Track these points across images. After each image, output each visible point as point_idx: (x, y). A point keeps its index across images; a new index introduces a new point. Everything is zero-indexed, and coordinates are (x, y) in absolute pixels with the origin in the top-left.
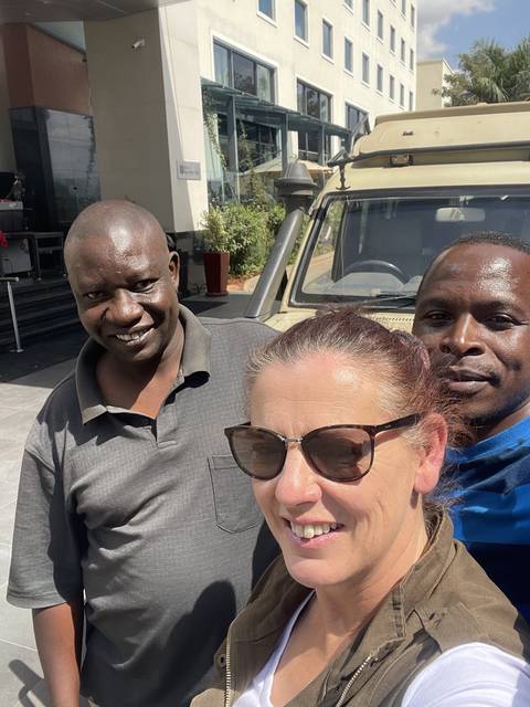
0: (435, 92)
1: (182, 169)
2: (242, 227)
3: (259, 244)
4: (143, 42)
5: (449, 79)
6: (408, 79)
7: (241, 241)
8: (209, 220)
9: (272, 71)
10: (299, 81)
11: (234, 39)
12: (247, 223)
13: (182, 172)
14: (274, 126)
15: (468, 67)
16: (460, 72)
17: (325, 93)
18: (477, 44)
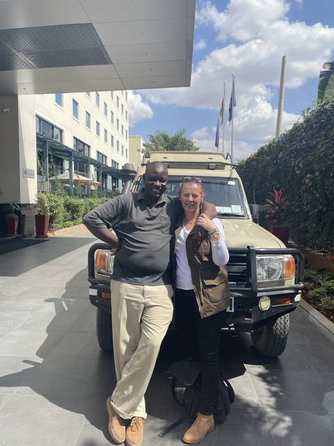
0: (139, 151)
1: (25, 172)
2: (53, 204)
3: (60, 214)
4: (8, 110)
5: (144, 145)
6: (125, 143)
7: (52, 211)
8: (38, 198)
9: (61, 131)
10: (75, 138)
11: (43, 113)
12: (56, 202)
13: (26, 173)
14: (61, 157)
15: (153, 141)
16: (150, 143)
17: (87, 145)
18: (157, 131)
